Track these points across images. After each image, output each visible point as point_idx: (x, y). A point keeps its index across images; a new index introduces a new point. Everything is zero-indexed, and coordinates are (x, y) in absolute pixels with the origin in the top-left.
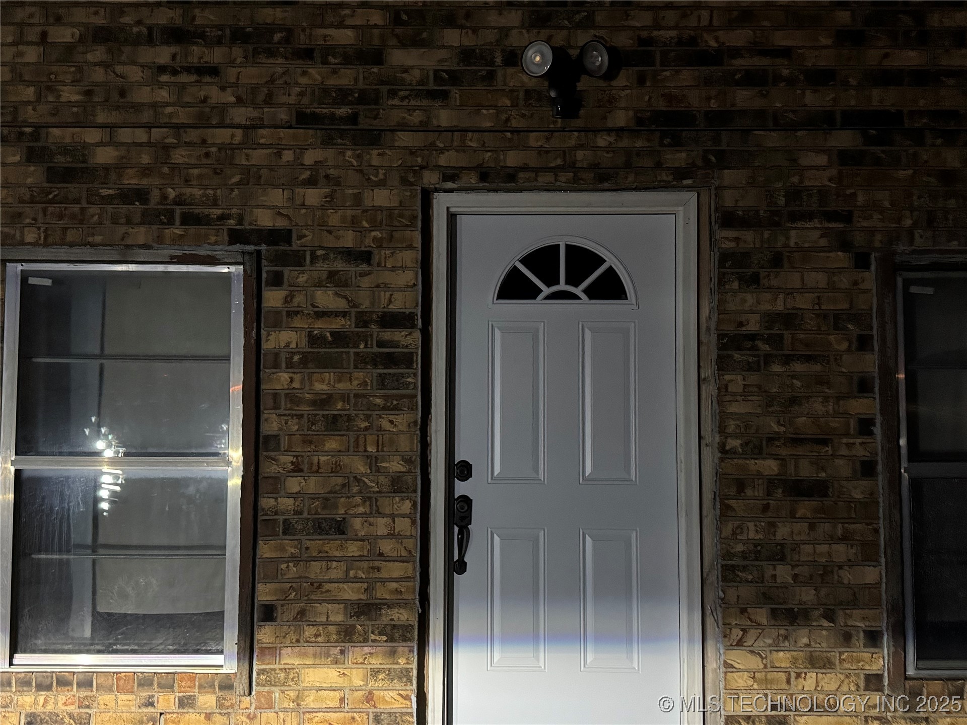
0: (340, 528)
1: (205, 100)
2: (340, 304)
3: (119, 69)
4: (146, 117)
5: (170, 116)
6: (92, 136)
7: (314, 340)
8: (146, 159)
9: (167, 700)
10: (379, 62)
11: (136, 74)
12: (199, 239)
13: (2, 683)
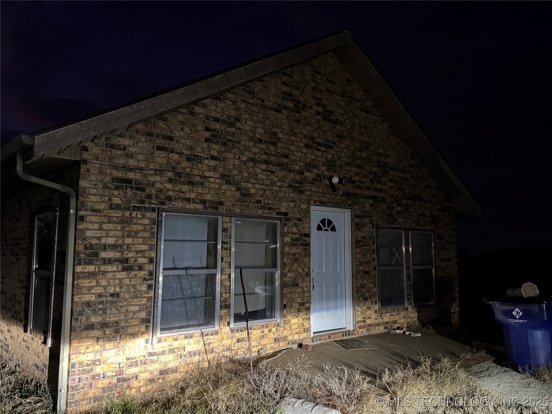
0: (297, 285)
1: (272, 179)
2: (296, 231)
3: (255, 169)
4: (261, 182)
5: (266, 182)
6: (250, 186)
7: (292, 240)
8: (261, 193)
9: (266, 331)
10: (303, 175)
11: (259, 171)
12: (271, 214)
13: (232, 331)
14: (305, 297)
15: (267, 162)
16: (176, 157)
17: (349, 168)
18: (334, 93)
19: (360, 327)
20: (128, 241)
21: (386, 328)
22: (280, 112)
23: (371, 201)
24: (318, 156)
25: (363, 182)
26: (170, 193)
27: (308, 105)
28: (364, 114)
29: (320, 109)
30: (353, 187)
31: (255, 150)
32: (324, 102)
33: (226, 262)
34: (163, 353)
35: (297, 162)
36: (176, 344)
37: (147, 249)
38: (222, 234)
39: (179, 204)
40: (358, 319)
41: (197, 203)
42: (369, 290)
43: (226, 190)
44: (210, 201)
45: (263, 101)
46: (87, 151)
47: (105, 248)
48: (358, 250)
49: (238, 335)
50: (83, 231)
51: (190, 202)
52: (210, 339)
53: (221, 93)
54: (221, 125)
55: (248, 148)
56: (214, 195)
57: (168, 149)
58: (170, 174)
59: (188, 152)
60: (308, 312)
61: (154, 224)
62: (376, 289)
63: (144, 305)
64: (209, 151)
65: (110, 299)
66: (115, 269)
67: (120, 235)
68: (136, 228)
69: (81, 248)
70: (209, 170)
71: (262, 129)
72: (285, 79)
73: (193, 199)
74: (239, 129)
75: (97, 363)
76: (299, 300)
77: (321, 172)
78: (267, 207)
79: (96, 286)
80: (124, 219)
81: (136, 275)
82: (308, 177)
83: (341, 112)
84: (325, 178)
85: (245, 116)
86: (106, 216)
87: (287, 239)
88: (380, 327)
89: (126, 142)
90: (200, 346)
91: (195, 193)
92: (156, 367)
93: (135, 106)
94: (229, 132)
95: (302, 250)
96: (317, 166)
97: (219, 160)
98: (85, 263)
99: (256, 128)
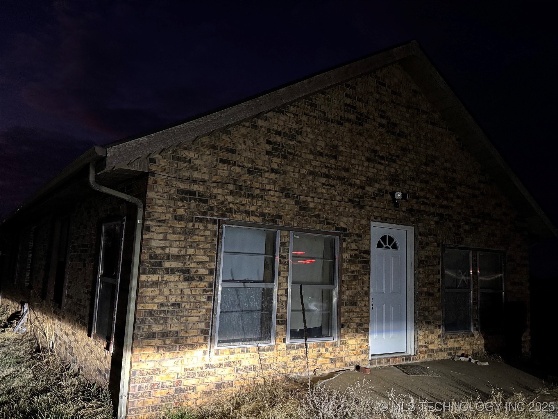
0: (355, 304)
1: (332, 193)
2: (356, 248)
3: (315, 182)
4: (320, 196)
5: (325, 196)
6: (309, 199)
7: (351, 256)
8: (320, 207)
9: (322, 350)
10: (364, 189)
11: (318, 184)
12: (330, 229)
13: (288, 348)
14: (364, 317)
15: (327, 176)
16: (237, 169)
17: (413, 183)
18: (399, 104)
19: (422, 352)
20: (190, 251)
21: (449, 354)
22: (341, 124)
23: (436, 219)
24: (380, 170)
25: (428, 198)
26: (231, 206)
27: (371, 117)
28: (430, 127)
29: (384, 122)
30: (417, 203)
31: (314, 163)
32: (389, 114)
33: (283, 277)
34: (220, 366)
35: (358, 176)
36: (233, 358)
37: (208, 260)
38: (280, 248)
39: (239, 217)
40: (419, 344)
41: (257, 216)
42: (433, 313)
43: (285, 204)
44: (269, 214)
45: (325, 113)
46: (155, 163)
47: (168, 257)
48: (421, 270)
49: (294, 352)
50: (149, 240)
51: (250, 215)
52: (266, 355)
53: (283, 106)
54: (282, 138)
55: (308, 162)
56: (273, 208)
57: (230, 162)
58: (231, 187)
59: (249, 165)
60: (367, 333)
61: (215, 235)
62: (439, 313)
63: (203, 316)
64: (270, 164)
65: (171, 308)
66: (177, 279)
67: (183, 246)
68: (198, 239)
69: (146, 257)
70: (269, 183)
71: (323, 143)
72: (348, 90)
73: (252, 212)
74: (300, 142)
75: (157, 372)
76: (357, 320)
77: (383, 186)
78: (326, 221)
79: (159, 295)
80: (187, 230)
81: (196, 286)
82: (368, 192)
83: (405, 125)
84: (387, 193)
85: (306, 129)
86: (171, 227)
87: (346, 256)
88: (443, 353)
89: (191, 155)
90: (256, 362)
91: (255, 205)
92: (212, 380)
93: (201, 119)
94: (290, 145)
95: (361, 267)
96: (379, 181)
97: (279, 173)
98: (150, 273)
99: (316, 142)
